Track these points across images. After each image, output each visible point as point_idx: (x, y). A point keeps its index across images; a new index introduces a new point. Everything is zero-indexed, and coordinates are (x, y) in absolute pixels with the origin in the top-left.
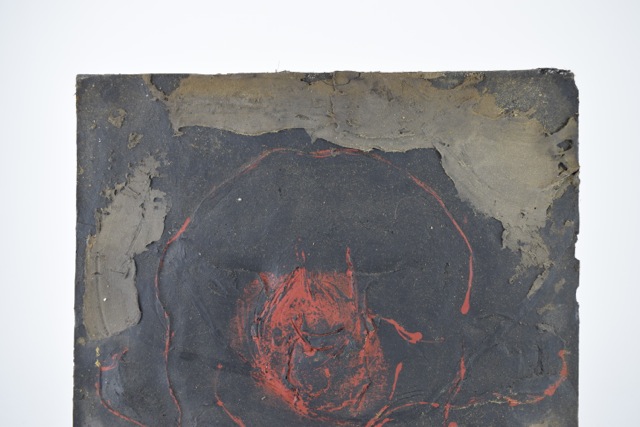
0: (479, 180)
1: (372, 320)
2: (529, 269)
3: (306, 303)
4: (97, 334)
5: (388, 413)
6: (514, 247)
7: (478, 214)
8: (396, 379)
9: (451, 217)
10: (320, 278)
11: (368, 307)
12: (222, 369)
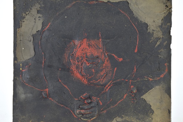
0: (141, 11)
1: (107, 54)
2: (156, 38)
3: (87, 49)
4: (21, 60)
5: (112, 83)
6: (151, 32)
7: (140, 21)
8: (115, 73)
9: (132, 22)
10: (91, 41)
11: (106, 50)
12: (61, 70)
